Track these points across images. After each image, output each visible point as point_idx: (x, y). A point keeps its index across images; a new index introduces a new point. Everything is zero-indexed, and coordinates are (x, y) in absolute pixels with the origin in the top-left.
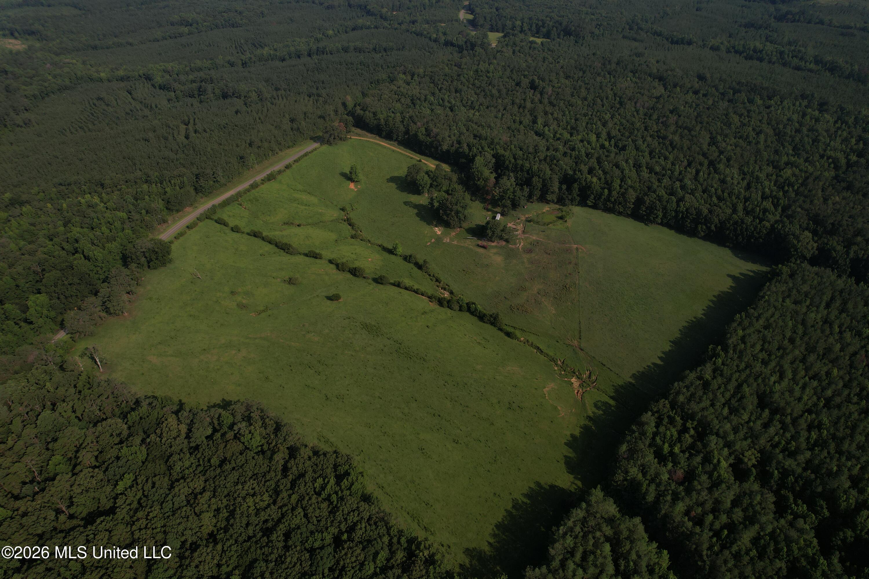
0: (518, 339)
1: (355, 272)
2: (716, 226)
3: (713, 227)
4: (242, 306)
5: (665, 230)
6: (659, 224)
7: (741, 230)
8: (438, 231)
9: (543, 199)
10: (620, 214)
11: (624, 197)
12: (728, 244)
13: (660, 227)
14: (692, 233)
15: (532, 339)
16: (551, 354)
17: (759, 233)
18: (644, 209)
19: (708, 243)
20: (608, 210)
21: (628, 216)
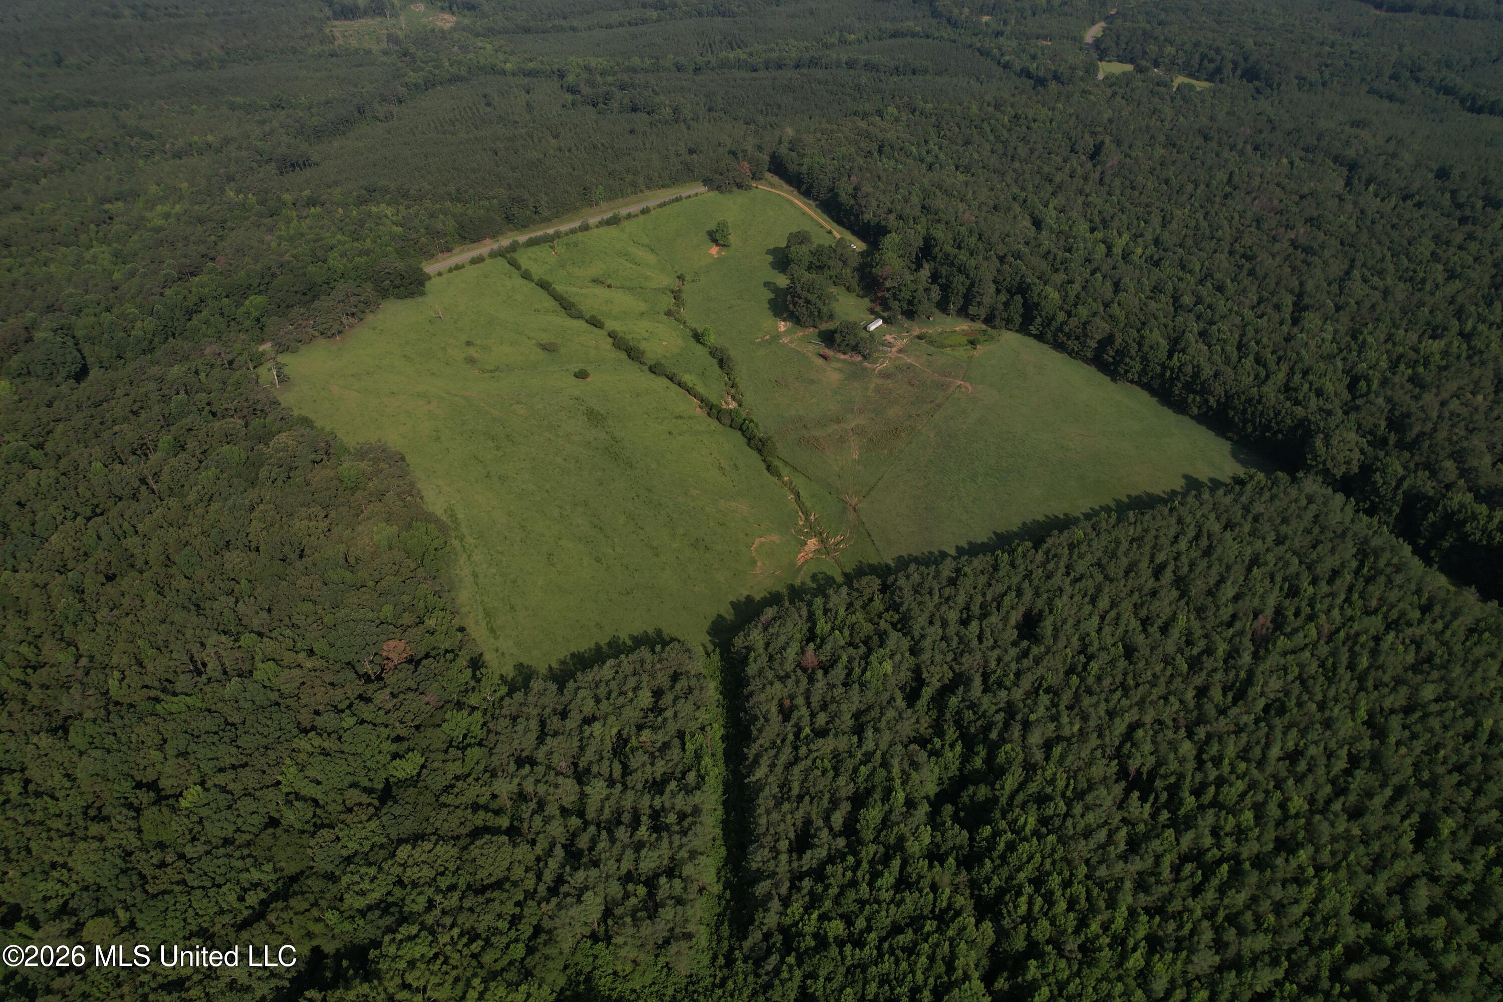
0: (779, 476)
1: (633, 353)
2: (1218, 401)
3: (1212, 402)
4: (471, 361)
5: (1145, 395)
6: (1132, 382)
7: (1253, 413)
8: (782, 326)
9: (963, 312)
10: (1074, 354)
11: (1084, 328)
12: (1230, 434)
13: (1138, 388)
14: (1180, 407)
15: (800, 483)
16: (808, 504)
17: (1278, 423)
18: (1111, 353)
19: (1204, 428)
20: (1059, 346)
21: (1087, 361)
